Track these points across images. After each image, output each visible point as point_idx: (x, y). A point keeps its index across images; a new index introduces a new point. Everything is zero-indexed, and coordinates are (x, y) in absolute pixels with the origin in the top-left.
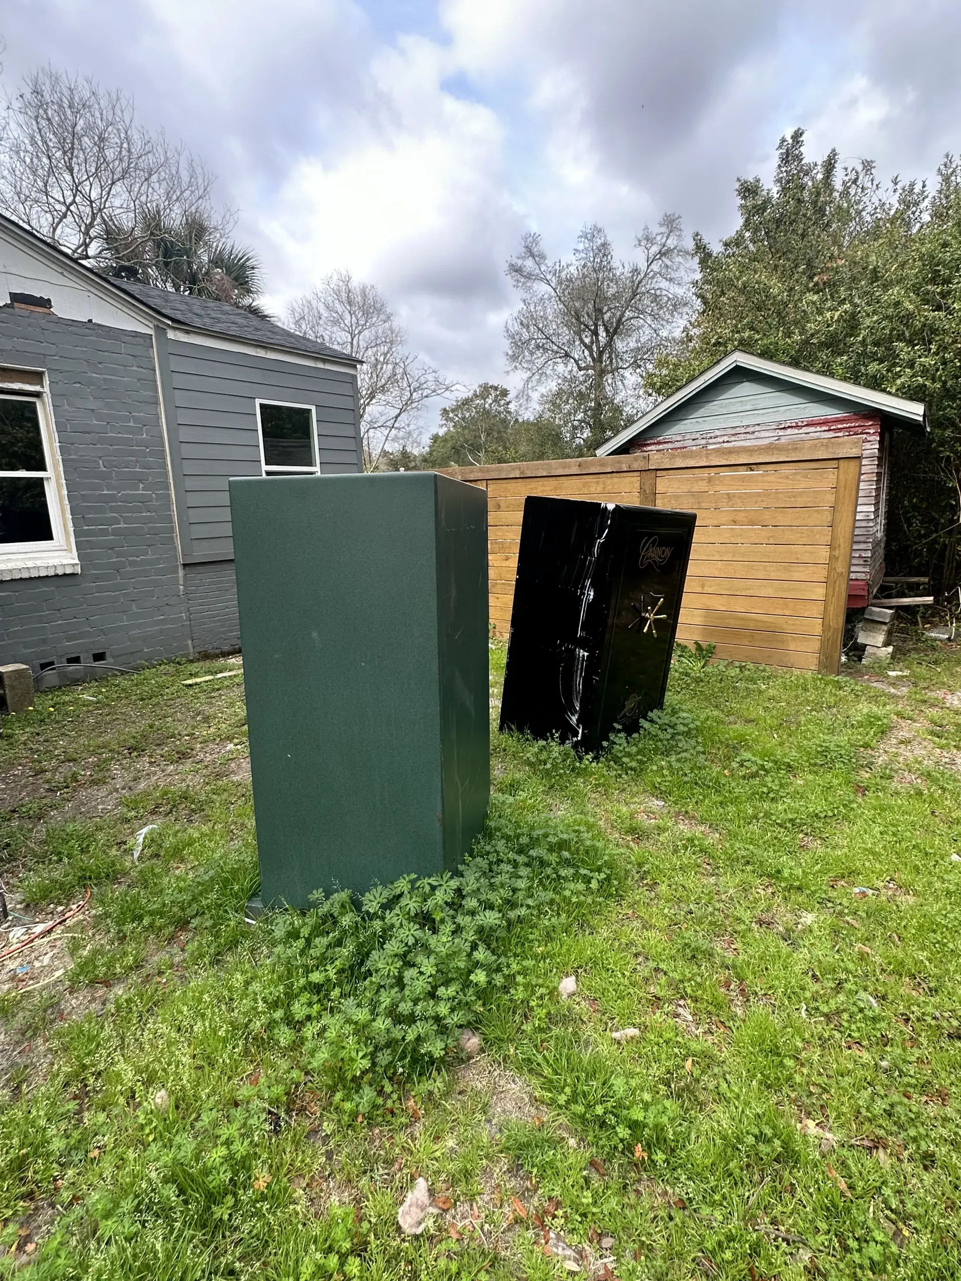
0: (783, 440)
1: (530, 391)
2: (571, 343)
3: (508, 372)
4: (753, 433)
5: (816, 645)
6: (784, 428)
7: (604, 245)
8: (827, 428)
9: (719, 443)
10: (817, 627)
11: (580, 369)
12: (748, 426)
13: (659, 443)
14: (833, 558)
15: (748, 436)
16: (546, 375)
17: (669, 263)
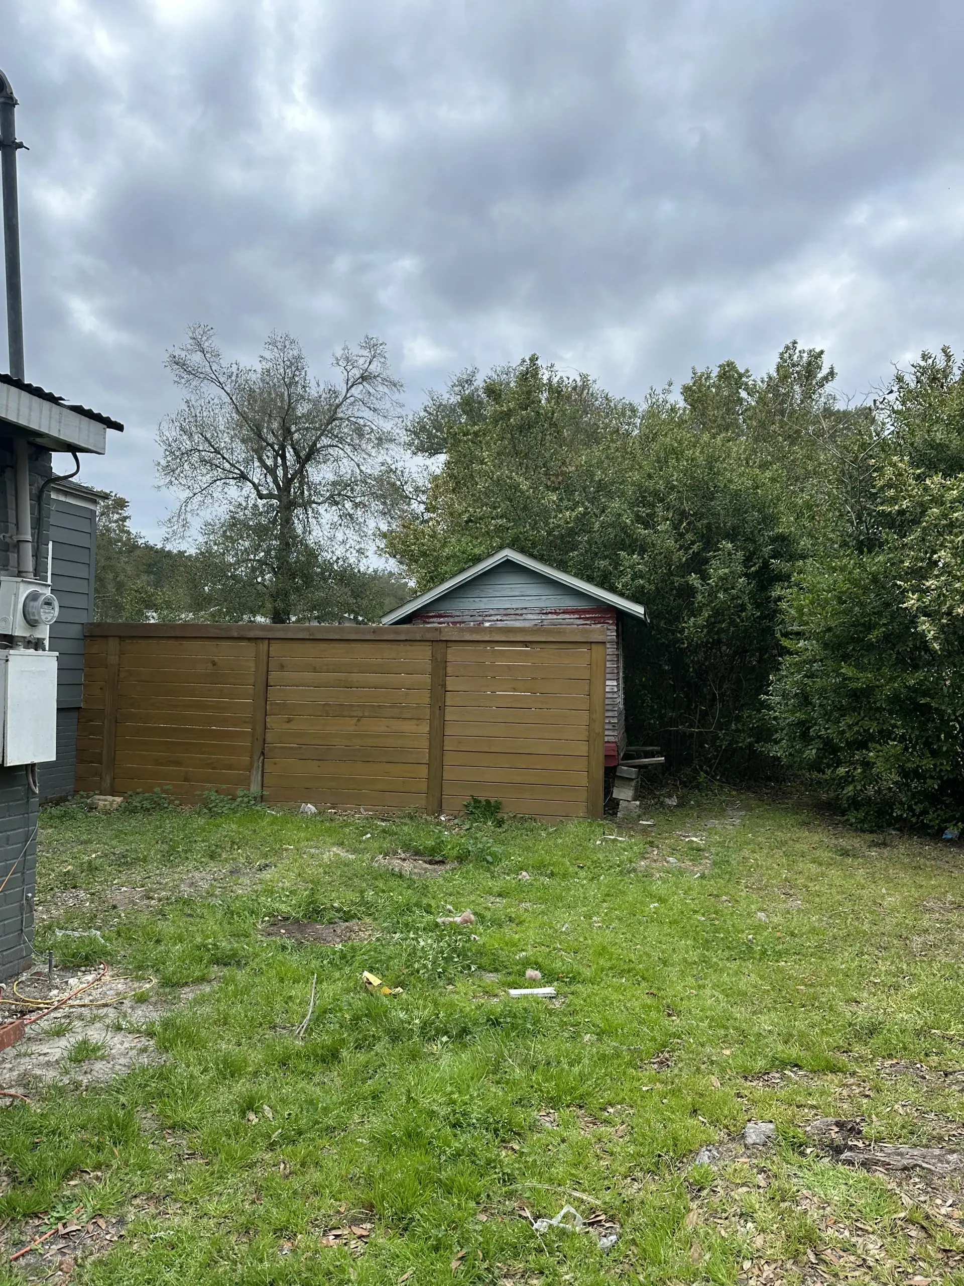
0: (545, 623)
1: (189, 515)
2: (247, 461)
3: (159, 487)
4: (522, 615)
5: (583, 796)
6: (546, 613)
7: (299, 358)
8: (576, 616)
9: (494, 621)
10: (583, 779)
11: (261, 497)
12: (517, 609)
13: (440, 616)
14: (591, 720)
15: (518, 617)
16: (212, 497)
17: (372, 391)
